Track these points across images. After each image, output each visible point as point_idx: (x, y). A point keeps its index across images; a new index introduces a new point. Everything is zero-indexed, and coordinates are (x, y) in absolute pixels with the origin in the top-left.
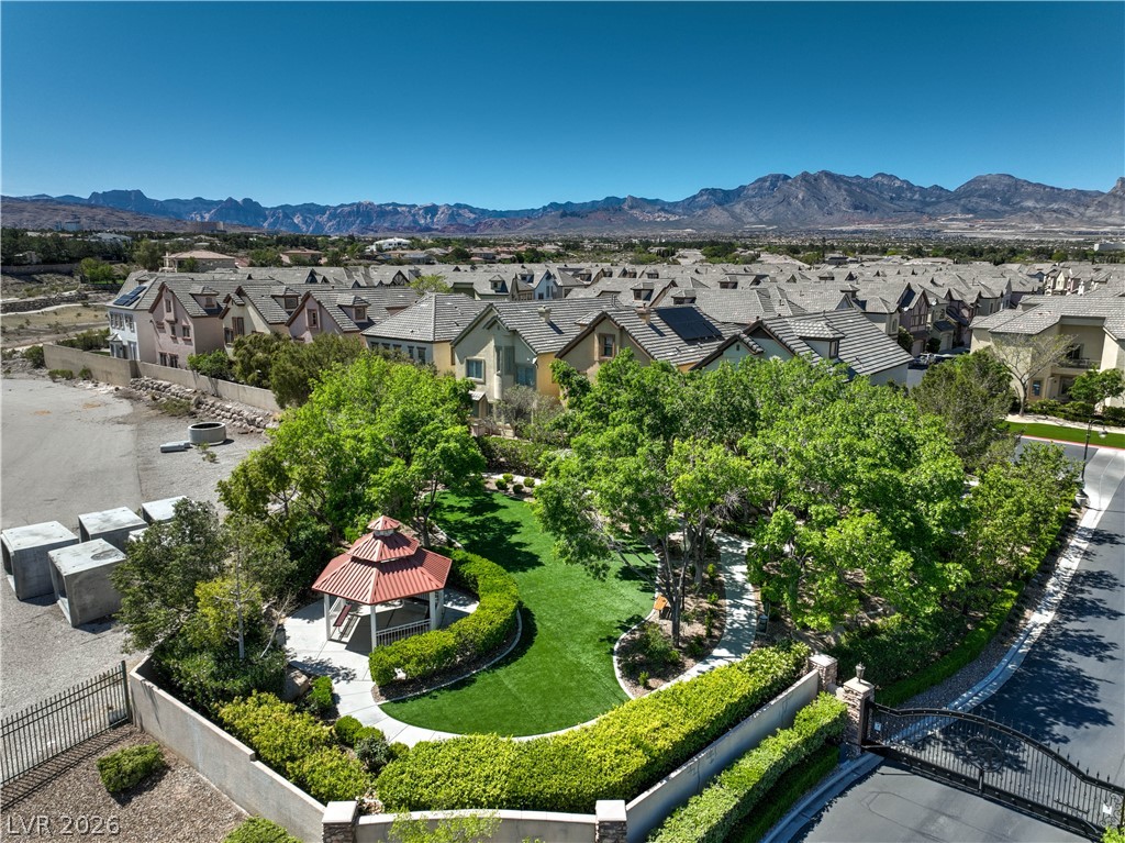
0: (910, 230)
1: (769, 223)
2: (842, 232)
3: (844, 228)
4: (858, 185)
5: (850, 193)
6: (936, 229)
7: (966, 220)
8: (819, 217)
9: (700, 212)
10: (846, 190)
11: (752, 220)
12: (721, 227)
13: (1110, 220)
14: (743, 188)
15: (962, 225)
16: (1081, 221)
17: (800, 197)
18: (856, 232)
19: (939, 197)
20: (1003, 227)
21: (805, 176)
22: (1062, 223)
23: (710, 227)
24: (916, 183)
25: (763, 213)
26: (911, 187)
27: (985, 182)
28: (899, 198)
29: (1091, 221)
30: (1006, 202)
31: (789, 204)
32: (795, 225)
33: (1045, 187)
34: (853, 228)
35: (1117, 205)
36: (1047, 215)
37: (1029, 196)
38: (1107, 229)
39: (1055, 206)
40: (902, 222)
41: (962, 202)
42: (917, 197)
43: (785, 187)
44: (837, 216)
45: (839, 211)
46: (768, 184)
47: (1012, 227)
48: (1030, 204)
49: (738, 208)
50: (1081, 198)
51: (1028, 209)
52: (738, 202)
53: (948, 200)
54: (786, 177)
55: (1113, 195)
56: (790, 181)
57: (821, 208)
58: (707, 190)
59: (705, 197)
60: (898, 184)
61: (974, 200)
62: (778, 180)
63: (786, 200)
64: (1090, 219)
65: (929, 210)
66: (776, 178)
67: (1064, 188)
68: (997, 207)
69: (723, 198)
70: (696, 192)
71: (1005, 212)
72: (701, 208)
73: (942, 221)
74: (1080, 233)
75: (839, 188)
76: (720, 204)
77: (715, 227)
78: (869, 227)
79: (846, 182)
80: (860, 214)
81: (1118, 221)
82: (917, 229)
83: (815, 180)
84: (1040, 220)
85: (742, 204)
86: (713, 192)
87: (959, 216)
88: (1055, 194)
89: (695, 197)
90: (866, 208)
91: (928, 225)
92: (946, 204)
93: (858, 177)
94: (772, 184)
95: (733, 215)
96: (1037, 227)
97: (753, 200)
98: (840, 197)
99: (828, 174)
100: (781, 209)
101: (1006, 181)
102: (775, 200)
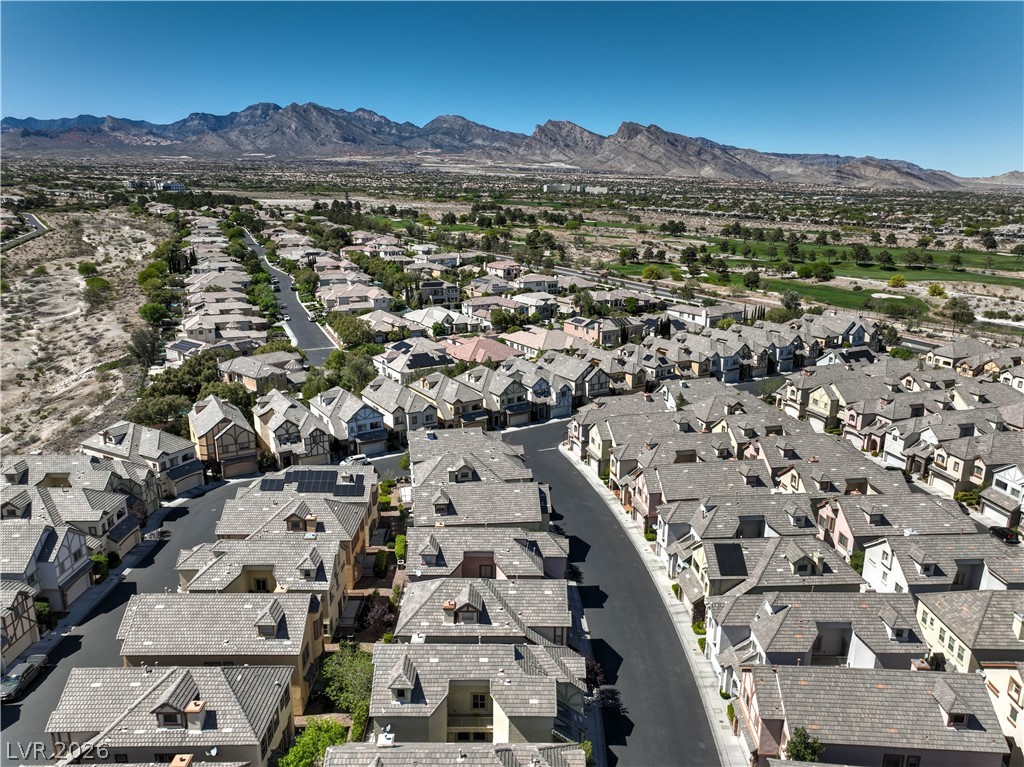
0: (395, 164)
1: (267, 151)
2: (338, 164)
3: (339, 159)
4: (343, 118)
5: (338, 126)
6: (416, 162)
7: (437, 154)
8: (313, 147)
9: (194, 138)
10: (334, 123)
11: (250, 147)
12: (219, 154)
13: (535, 158)
14: (234, 115)
15: (435, 159)
16: (517, 158)
17: (293, 126)
18: (350, 164)
19: (412, 133)
20: (465, 162)
21: (294, 106)
22: (504, 158)
23: (208, 154)
24: (393, 119)
25: (259, 142)
26: (388, 122)
27: (445, 121)
28: (380, 132)
29: (523, 159)
30: (462, 139)
31: (284, 133)
32: (292, 154)
33: (488, 129)
34: (345, 159)
35: (538, 147)
36: (493, 153)
37: (478, 135)
38: (536, 166)
39: (497, 144)
40: (386, 155)
41: (431, 137)
42: (394, 131)
43: (277, 116)
44: (330, 147)
45: (331, 142)
46: (259, 112)
47: (473, 162)
48: (479, 142)
49: (233, 135)
50: (514, 139)
51: (478, 147)
52: (232, 130)
53: (419, 136)
54: (276, 108)
55: (533, 138)
56: (281, 111)
57: (314, 139)
58: (197, 114)
59: (196, 122)
60: (377, 119)
61: (439, 136)
62: (269, 109)
63: (279, 129)
64: (523, 156)
65: (405, 143)
66: (267, 106)
67: (500, 130)
68: (456, 143)
69: (218, 124)
70: (186, 117)
71: (463, 148)
72: (194, 133)
73: (418, 155)
74: (520, 169)
75: (327, 120)
76: (214, 130)
77: (214, 154)
78: (358, 159)
79: (333, 115)
80: (348, 146)
81: (540, 159)
82: (401, 162)
83: (305, 111)
84: (490, 157)
85: (236, 132)
86: (204, 117)
87: (430, 150)
88: (495, 135)
89: (185, 121)
90: (354, 141)
91: (409, 158)
92: (418, 139)
93: (342, 111)
94: (263, 113)
95: (229, 142)
96: (490, 163)
97: (247, 127)
98: (329, 129)
99: (315, 107)
100: (277, 137)
101: (460, 122)
102: (270, 129)
